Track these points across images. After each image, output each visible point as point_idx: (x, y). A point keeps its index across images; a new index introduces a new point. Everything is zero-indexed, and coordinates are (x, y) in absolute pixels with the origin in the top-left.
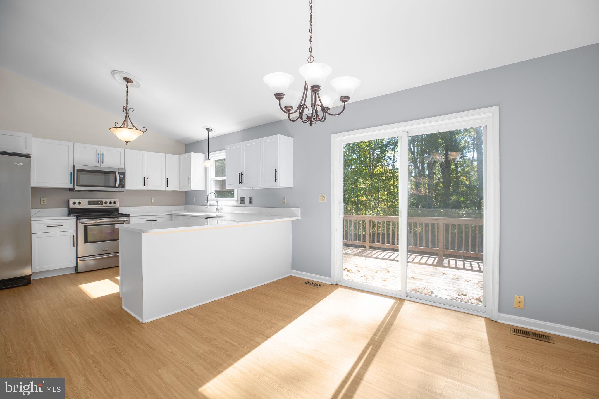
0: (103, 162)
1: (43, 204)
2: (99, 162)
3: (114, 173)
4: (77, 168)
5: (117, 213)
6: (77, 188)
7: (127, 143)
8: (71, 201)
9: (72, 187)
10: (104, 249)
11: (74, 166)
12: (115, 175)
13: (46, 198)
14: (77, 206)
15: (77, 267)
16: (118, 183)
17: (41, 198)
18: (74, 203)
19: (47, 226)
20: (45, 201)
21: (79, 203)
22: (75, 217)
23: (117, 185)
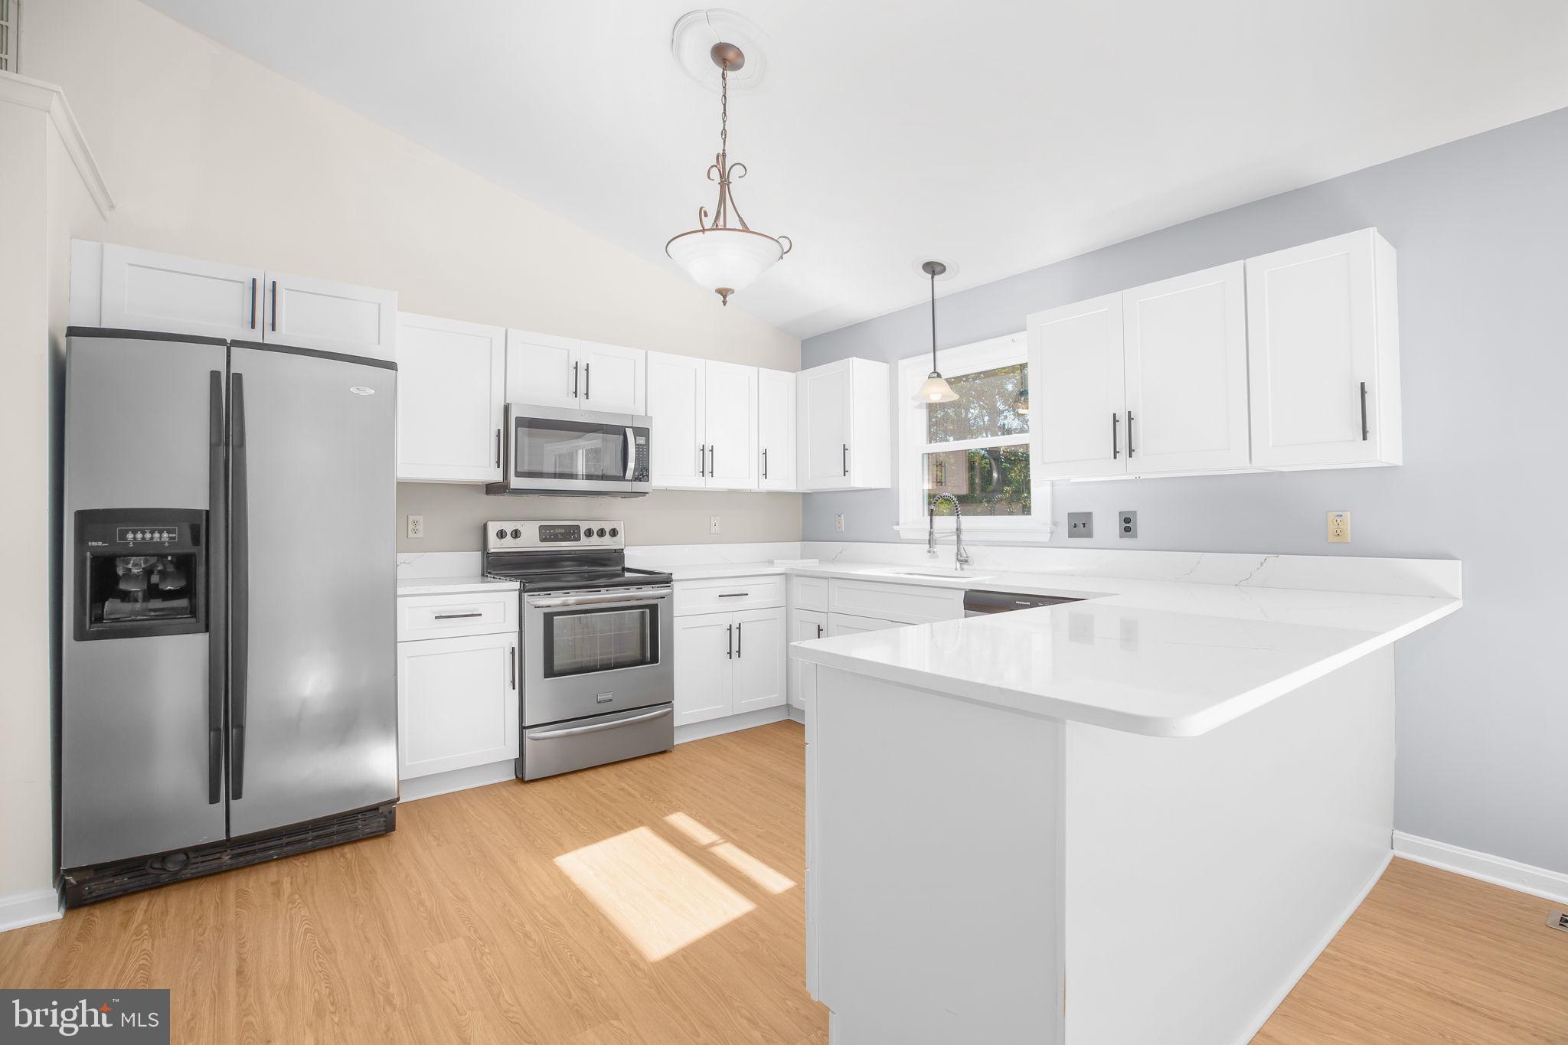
0: (587, 394)
1: (415, 536)
2: (576, 393)
3: (621, 431)
4: (514, 414)
5: (620, 568)
6: (515, 482)
7: (725, 297)
8: (493, 528)
9: (500, 479)
10: (600, 698)
11: (507, 409)
12: (622, 437)
13: (422, 517)
14: (508, 545)
15: (520, 763)
16: (631, 465)
17: (410, 517)
18: (501, 534)
19: (436, 618)
20: (420, 527)
21: (516, 534)
22: (516, 585)
23: (629, 474)
